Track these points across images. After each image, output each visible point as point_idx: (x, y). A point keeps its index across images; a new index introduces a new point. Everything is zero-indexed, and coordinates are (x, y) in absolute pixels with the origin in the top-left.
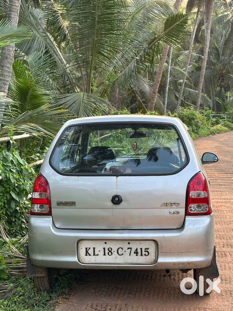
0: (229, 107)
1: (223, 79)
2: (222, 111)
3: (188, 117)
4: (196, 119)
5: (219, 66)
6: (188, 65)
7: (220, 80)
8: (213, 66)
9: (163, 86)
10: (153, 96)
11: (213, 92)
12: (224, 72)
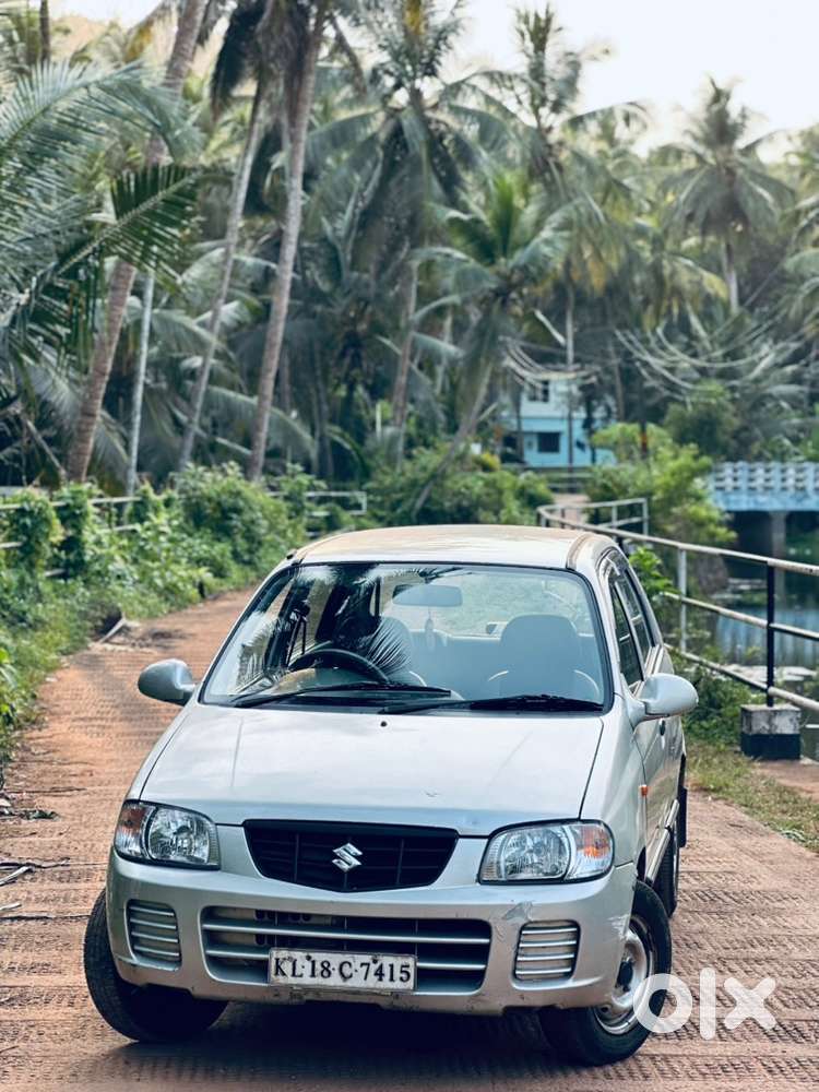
0: (380, 464)
1: (359, 357)
2: (353, 480)
3: (219, 504)
4: (246, 509)
5: (341, 306)
6: (221, 301)
8: (318, 304)
9: (127, 377)
10: (83, 427)
11: (319, 402)
12: (362, 327)
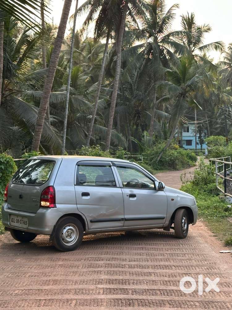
0: (146, 147)
1: (140, 117)
2: (138, 152)
6: (98, 98)
7: (136, 118)
8: (127, 102)
9: (71, 122)
12: (140, 108)
